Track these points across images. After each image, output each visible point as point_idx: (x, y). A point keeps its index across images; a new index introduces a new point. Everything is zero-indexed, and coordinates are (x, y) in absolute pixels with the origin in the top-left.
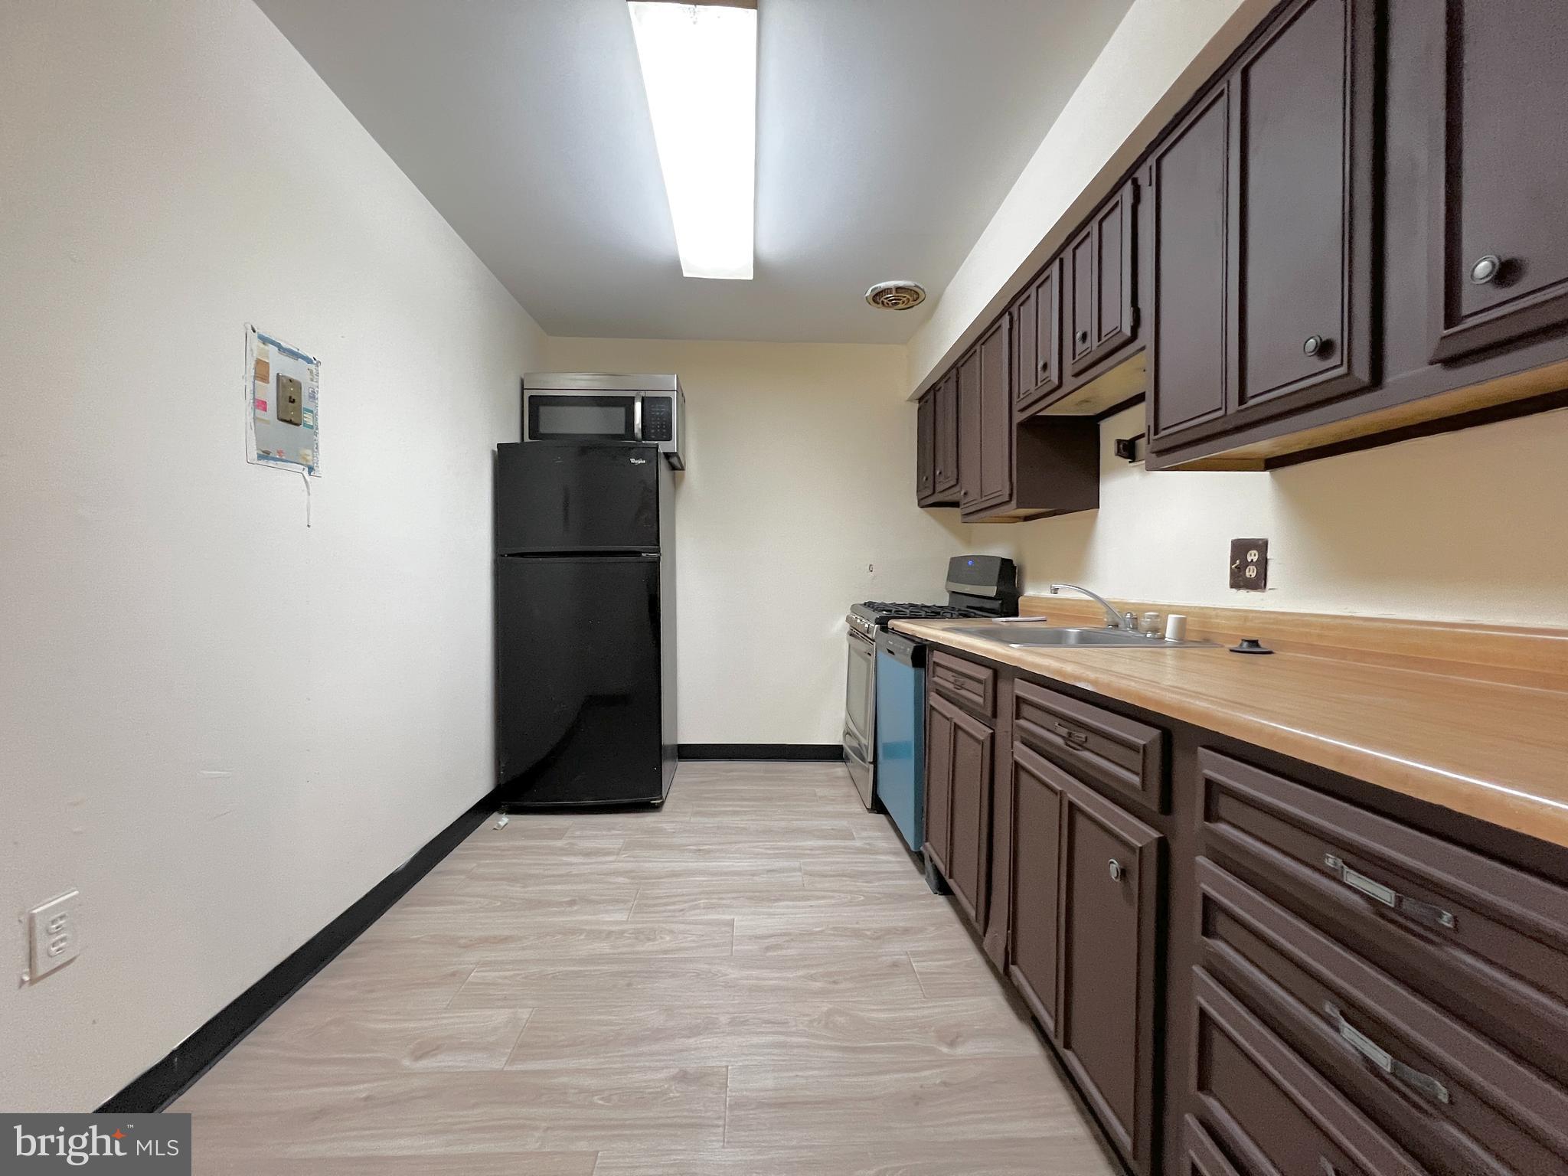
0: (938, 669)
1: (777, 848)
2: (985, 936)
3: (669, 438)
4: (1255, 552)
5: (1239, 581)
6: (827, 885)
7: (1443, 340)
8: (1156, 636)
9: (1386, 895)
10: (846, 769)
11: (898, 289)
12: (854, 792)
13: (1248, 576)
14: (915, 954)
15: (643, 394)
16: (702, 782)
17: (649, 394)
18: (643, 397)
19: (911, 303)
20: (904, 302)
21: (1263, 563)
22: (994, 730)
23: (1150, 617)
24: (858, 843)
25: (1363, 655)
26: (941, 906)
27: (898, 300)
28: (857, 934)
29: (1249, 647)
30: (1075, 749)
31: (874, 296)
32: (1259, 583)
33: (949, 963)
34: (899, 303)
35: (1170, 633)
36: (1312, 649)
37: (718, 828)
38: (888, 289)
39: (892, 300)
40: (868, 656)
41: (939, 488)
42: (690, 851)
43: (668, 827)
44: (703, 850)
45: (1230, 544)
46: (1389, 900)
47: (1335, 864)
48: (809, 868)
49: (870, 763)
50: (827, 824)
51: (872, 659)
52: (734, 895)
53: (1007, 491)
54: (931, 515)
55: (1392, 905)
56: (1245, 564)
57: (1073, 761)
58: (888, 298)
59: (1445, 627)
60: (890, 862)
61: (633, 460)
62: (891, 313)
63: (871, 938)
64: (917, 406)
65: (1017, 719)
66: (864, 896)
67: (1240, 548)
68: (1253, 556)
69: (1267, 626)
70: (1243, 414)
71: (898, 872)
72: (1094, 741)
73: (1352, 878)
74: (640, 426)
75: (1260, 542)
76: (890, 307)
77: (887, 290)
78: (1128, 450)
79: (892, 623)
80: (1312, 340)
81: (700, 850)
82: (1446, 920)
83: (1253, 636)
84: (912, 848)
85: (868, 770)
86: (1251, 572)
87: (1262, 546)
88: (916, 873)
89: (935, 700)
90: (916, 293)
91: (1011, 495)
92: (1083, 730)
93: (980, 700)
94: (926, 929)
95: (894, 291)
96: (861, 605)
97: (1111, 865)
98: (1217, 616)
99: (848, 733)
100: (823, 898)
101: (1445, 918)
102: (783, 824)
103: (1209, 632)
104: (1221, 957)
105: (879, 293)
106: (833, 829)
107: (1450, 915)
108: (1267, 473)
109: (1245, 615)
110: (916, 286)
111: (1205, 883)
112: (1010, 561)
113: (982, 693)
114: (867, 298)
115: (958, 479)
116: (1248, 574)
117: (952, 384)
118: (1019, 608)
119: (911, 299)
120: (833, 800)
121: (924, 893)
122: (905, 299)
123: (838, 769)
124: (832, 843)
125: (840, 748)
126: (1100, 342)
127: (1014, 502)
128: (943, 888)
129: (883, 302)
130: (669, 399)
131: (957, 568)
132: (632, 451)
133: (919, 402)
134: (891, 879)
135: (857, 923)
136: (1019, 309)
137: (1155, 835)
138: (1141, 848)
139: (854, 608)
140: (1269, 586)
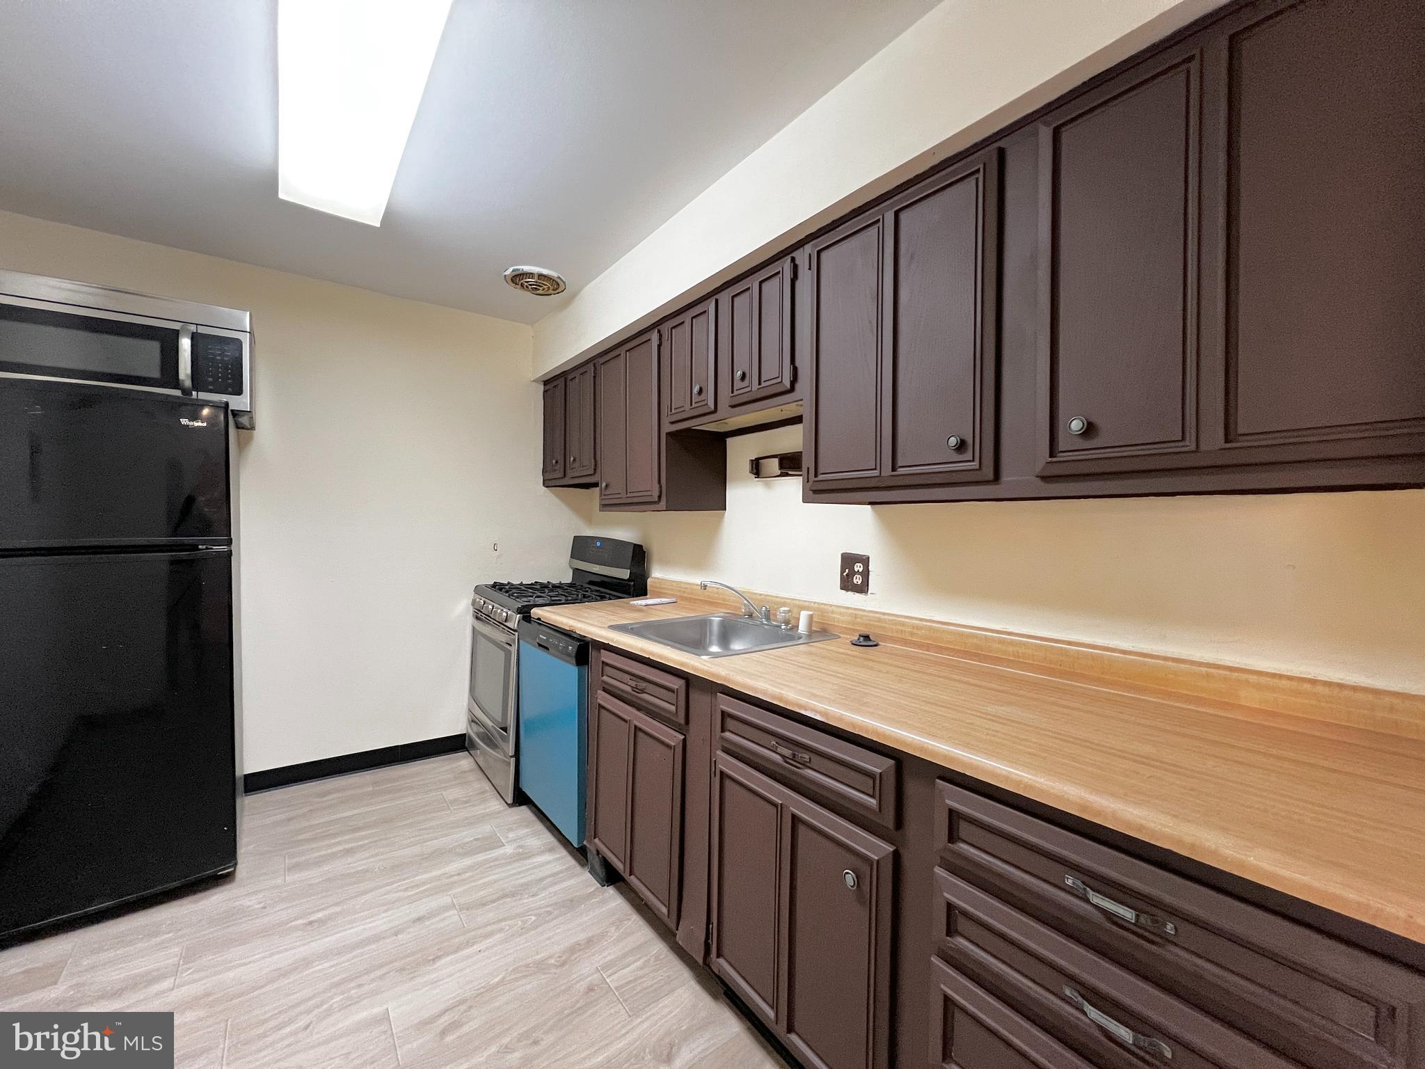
0: (607, 669)
1: (417, 886)
2: (677, 929)
3: (238, 391)
4: (861, 564)
5: (847, 584)
6: (491, 915)
7: (1048, 465)
8: (788, 628)
9: (1128, 914)
10: (471, 760)
11: (541, 276)
12: (487, 786)
13: (855, 583)
14: (606, 967)
15: (193, 328)
16: (290, 819)
17: (201, 330)
18: (193, 333)
19: (551, 292)
20: (543, 290)
21: (866, 574)
22: (685, 735)
23: (784, 612)
24: (509, 849)
25: (940, 649)
26: (613, 899)
27: (539, 286)
28: (541, 967)
29: (864, 640)
30: (798, 768)
31: (513, 277)
32: (863, 589)
33: (638, 964)
34: (539, 290)
35: (802, 628)
36: (905, 642)
37: (329, 880)
38: (532, 273)
39: (533, 285)
40: (508, 647)
41: (570, 473)
42: (296, 928)
43: (252, 902)
44: (316, 921)
45: (840, 555)
46: (1130, 917)
47: (1074, 883)
48: (462, 900)
49: (511, 757)
50: (467, 835)
51: (514, 649)
52: (379, 973)
53: (656, 494)
54: (557, 496)
55: (1133, 921)
56: (853, 573)
57: (794, 778)
58: (528, 282)
59: (992, 633)
60: (549, 862)
61: (184, 421)
62: (527, 296)
63: (557, 967)
64: (541, 388)
65: (722, 732)
66: (535, 915)
67: (849, 561)
68: (859, 567)
69: (872, 623)
70: (894, 478)
71: (560, 872)
72: (816, 760)
73: (1096, 899)
74: (189, 371)
75: (864, 558)
76: (529, 291)
77: (531, 275)
78: (757, 468)
79: (536, 612)
80: (952, 438)
81: (311, 923)
82: (1170, 928)
83: (865, 631)
84: (576, 846)
85: (509, 764)
86: (858, 580)
87: (865, 561)
88: (578, 868)
89: (603, 698)
90: (558, 284)
91: (660, 497)
92: (808, 752)
93: (673, 708)
94: (607, 932)
95: (536, 277)
96: (486, 586)
97: (847, 876)
98: (833, 612)
99: (474, 721)
100: (491, 934)
101: (1168, 927)
102: (417, 849)
103: (827, 624)
104: (961, 951)
105: (520, 274)
106: (475, 840)
107: (1172, 926)
108: (869, 506)
109: (855, 614)
110: (559, 278)
111: (947, 893)
112: (640, 547)
113: (675, 702)
114: (505, 276)
115: (595, 470)
116: (855, 581)
117: (589, 377)
118: (648, 588)
119: (551, 289)
120: (466, 802)
121: (593, 889)
122: (545, 287)
123: (462, 761)
124: (481, 857)
125: (462, 737)
126: (760, 386)
127: (663, 503)
128: (611, 877)
129: (522, 285)
130: (238, 343)
131: (581, 547)
132: (184, 408)
133: (545, 385)
134: (556, 883)
135: (537, 953)
136: (671, 331)
137: (891, 849)
138: (878, 861)
139: (478, 590)
140: (869, 592)
